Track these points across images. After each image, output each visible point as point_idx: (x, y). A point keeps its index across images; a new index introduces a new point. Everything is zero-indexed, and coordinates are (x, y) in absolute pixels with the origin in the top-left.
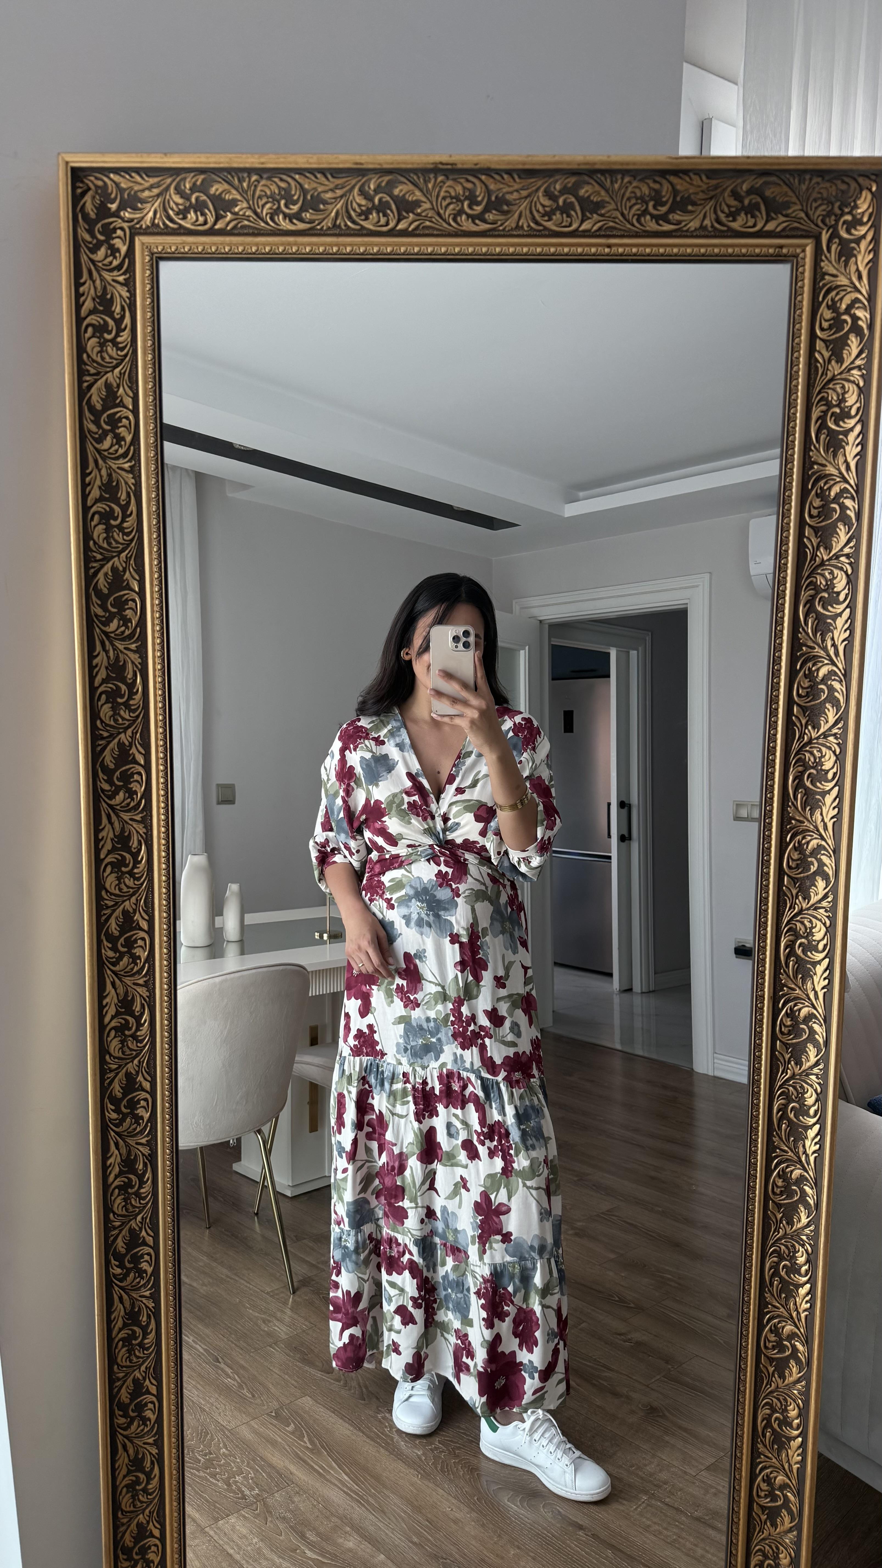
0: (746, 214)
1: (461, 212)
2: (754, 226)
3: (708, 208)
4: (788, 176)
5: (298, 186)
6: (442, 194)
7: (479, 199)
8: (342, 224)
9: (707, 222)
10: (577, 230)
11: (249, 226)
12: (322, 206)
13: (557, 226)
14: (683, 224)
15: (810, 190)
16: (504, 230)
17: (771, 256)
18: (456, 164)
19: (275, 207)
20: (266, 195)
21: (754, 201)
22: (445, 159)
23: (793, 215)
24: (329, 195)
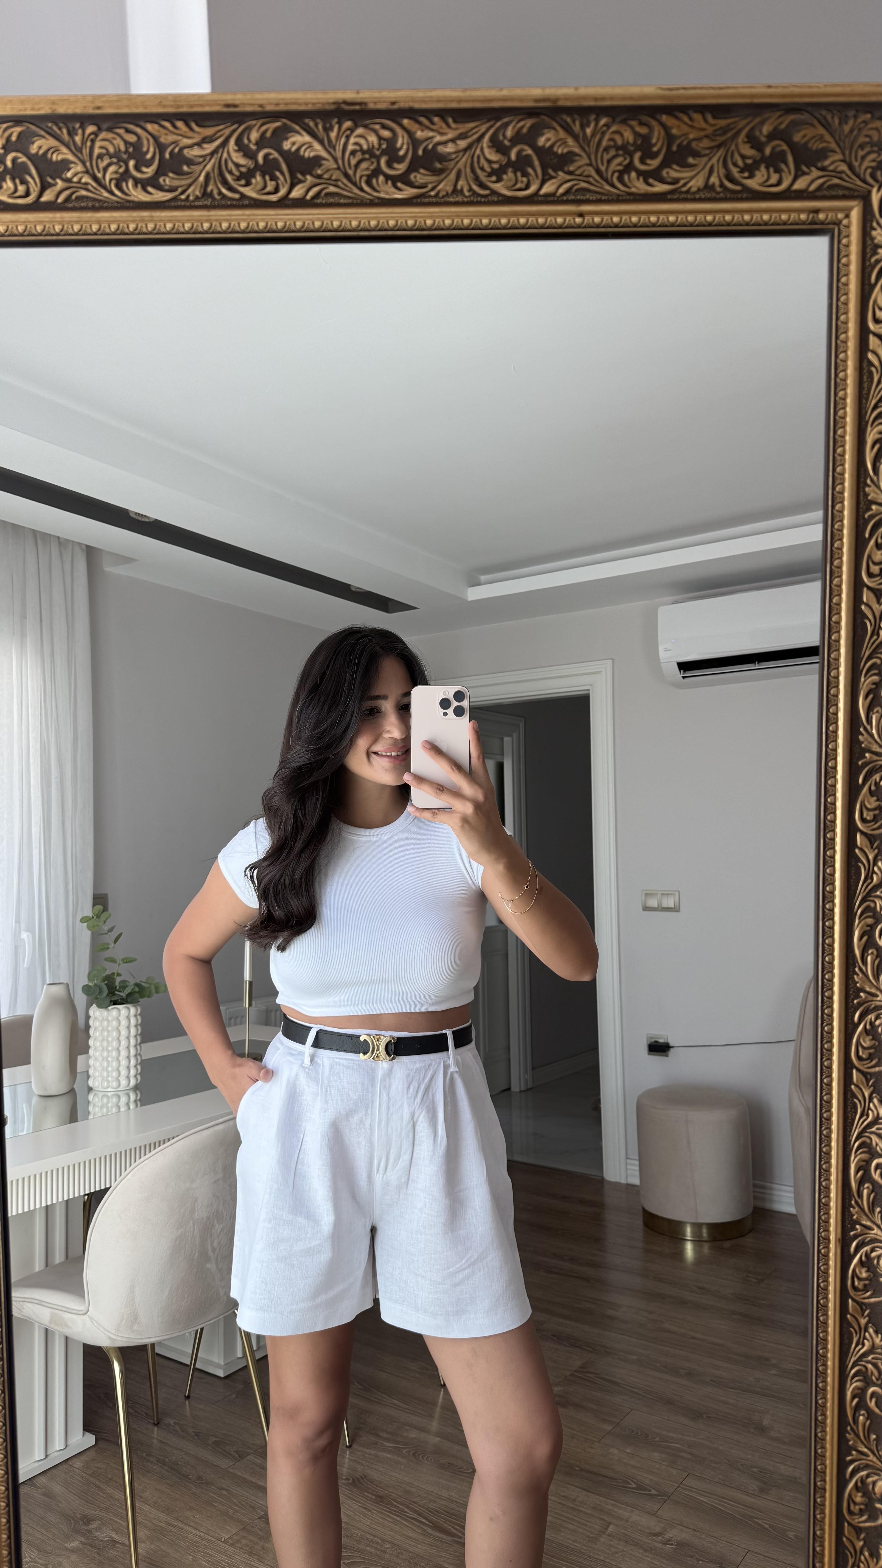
0: (767, 168)
1: (377, 172)
2: (779, 183)
3: (714, 160)
4: (824, 112)
5: (151, 140)
6: (350, 147)
7: (401, 153)
8: (215, 192)
9: (714, 180)
10: (536, 193)
11: (87, 197)
12: (185, 168)
13: (509, 188)
14: (682, 182)
15: (855, 132)
16: (437, 195)
17: (804, 223)
18: (365, 104)
19: (121, 170)
20: (108, 153)
21: (778, 149)
22: (349, 96)
23: (831, 168)
24: (196, 152)
